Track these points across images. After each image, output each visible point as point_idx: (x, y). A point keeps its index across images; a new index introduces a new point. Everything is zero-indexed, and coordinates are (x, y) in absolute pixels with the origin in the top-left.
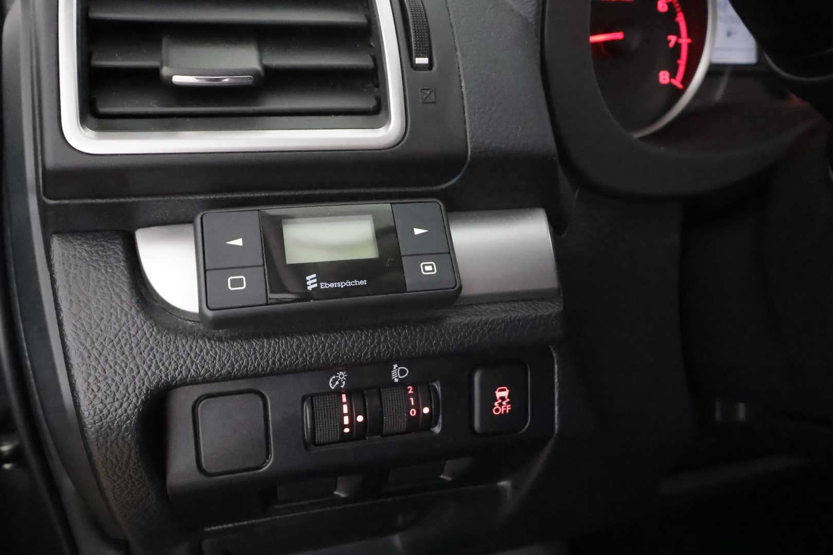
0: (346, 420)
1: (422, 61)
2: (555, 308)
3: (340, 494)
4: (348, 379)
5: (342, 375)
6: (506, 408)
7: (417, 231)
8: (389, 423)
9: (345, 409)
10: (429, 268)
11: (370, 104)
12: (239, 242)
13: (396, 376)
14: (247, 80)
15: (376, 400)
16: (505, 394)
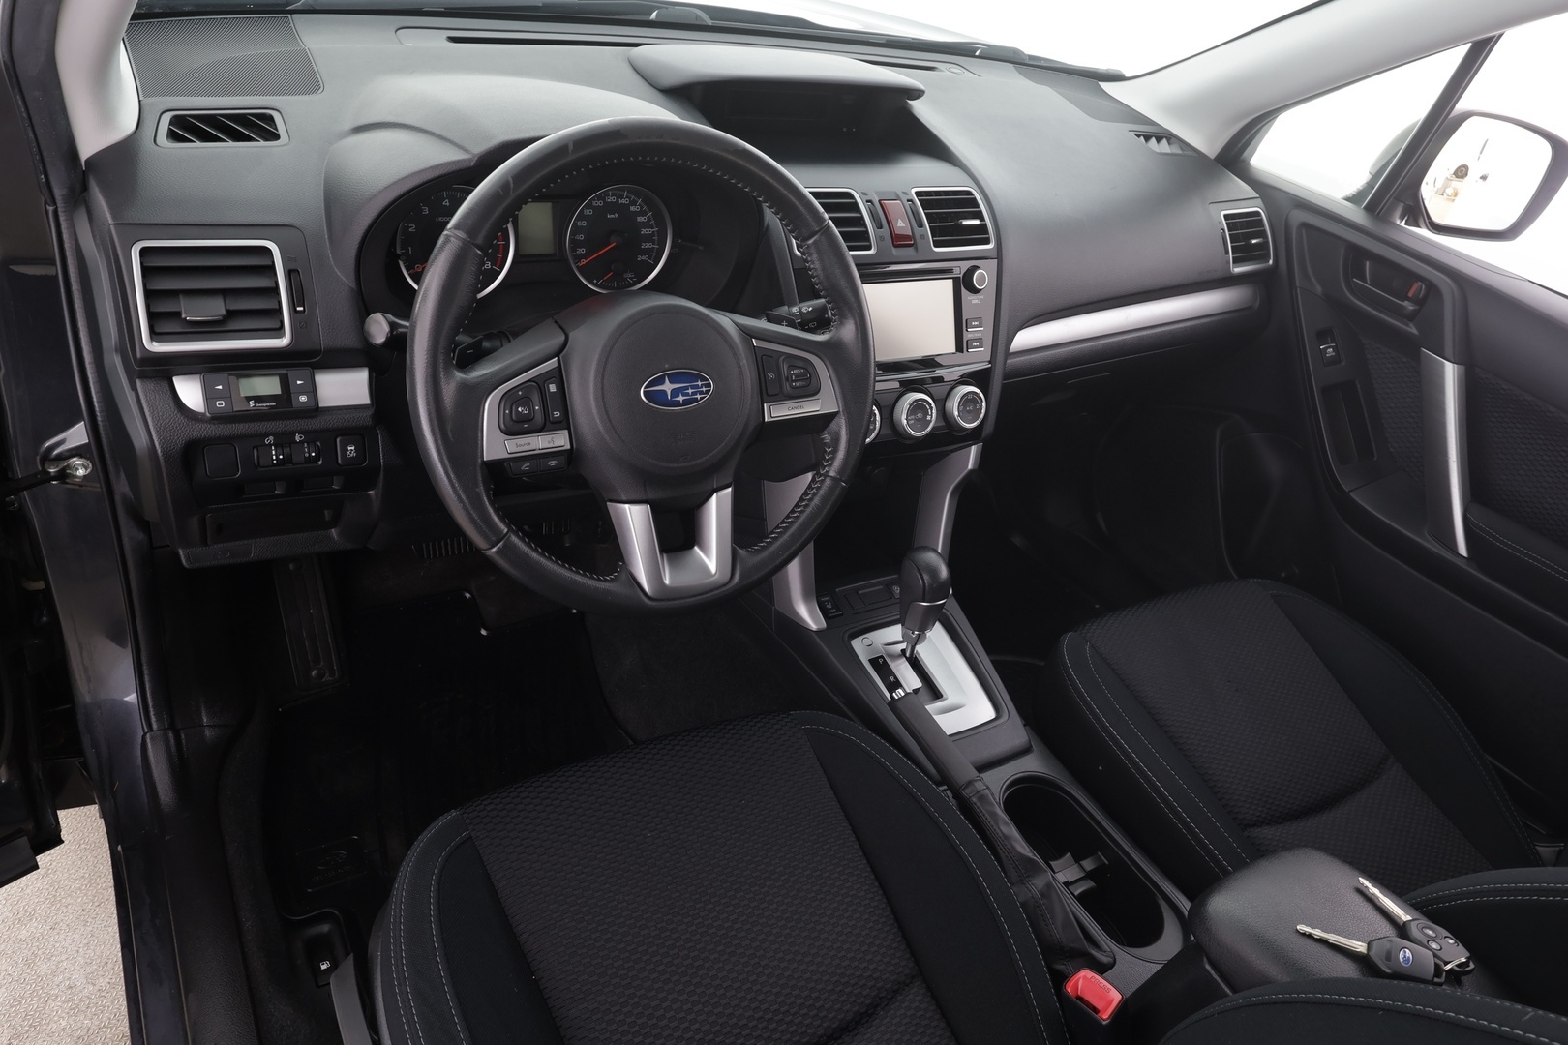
0: (274, 457)
1: (300, 308)
2: (370, 412)
3: (278, 492)
4: (274, 440)
5: (271, 438)
6: (354, 454)
7: (299, 382)
8: (296, 458)
9: (274, 452)
10: (303, 398)
11: (278, 326)
12: (220, 387)
13: (298, 438)
14: (220, 318)
15: (288, 449)
16: (353, 448)
